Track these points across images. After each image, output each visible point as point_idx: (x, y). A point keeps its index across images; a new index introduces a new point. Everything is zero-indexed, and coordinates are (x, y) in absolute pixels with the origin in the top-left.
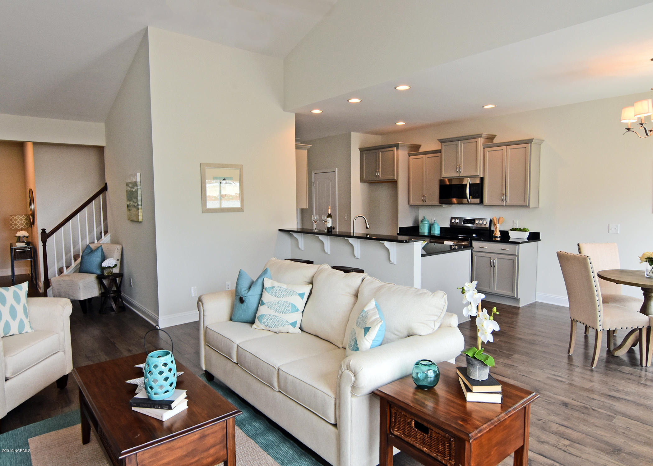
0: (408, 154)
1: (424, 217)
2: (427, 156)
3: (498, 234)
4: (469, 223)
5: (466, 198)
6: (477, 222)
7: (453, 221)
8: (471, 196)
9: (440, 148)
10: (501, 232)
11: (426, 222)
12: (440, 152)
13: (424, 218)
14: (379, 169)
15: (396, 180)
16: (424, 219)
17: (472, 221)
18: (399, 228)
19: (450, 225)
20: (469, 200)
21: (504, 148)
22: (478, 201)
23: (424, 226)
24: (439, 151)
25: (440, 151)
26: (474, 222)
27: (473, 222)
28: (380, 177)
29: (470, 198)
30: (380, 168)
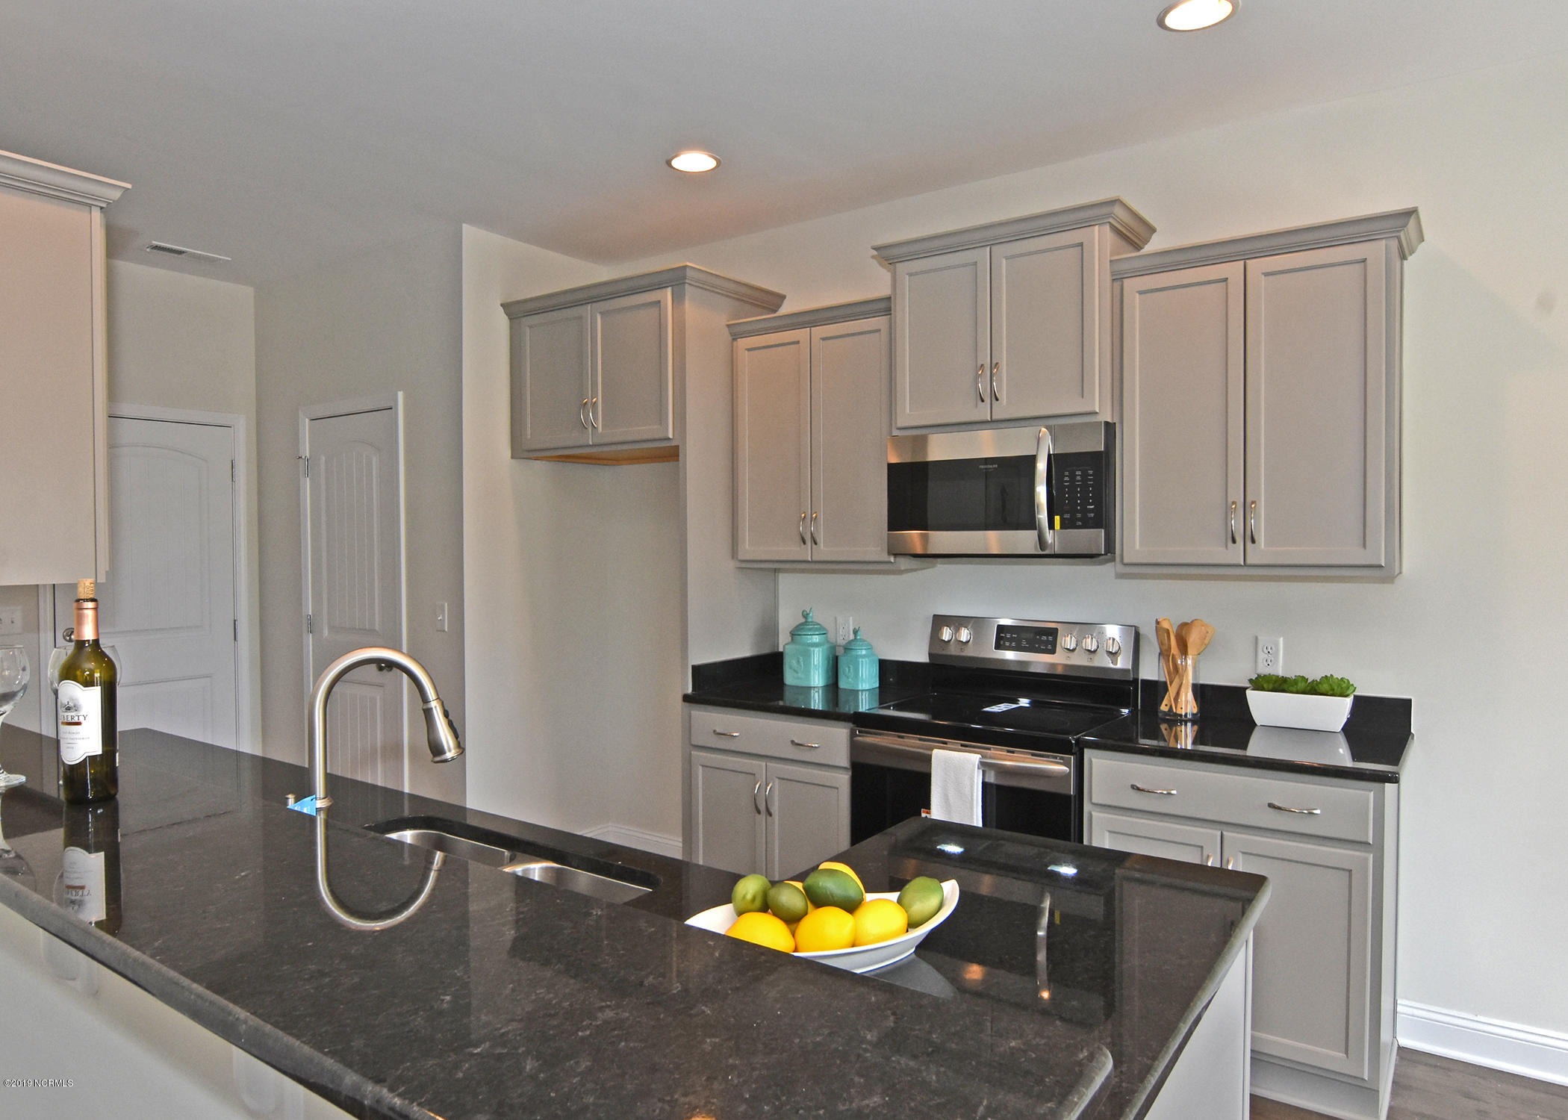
0: (728, 326)
1: (805, 616)
2: (819, 331)
3: (1188, 705)
4: (1024, 643)
5: (1031, 524)
6: (1067, 641)
7: (946, 634)
8: (1057, 518)
9: (885, 291)
10: (1202, 692)
11: (816, 639)
12: (888, 311)
13: (803, 620)
14: (594, 394)
15: (673, 444)
16: (806, 623)
17: (1042, 638)
18: (694, 667)
19: (930, 655)
20: (1049, 536)
21: (1233, 270)
22: (1091, 538)
23: (807, 655)
24: (884, 307)
25: (882, 305)
26: (1054, 644)
27: (1047, 642)
28: (600, 430)
29: (1051, 526)
30: (600, 392)
